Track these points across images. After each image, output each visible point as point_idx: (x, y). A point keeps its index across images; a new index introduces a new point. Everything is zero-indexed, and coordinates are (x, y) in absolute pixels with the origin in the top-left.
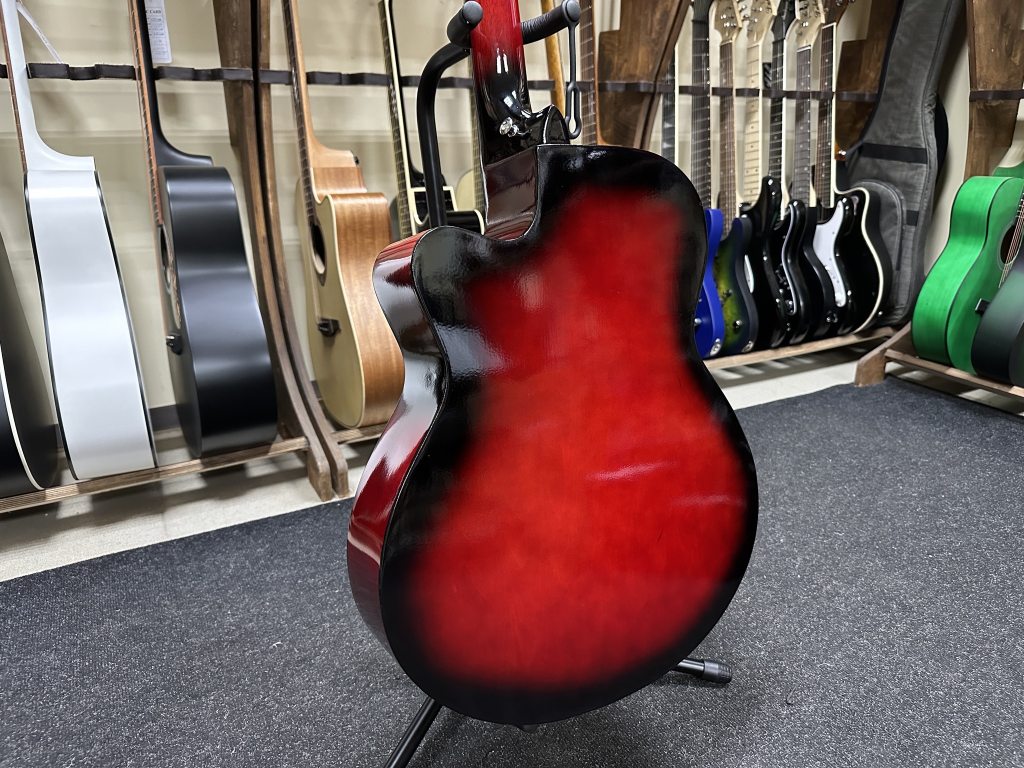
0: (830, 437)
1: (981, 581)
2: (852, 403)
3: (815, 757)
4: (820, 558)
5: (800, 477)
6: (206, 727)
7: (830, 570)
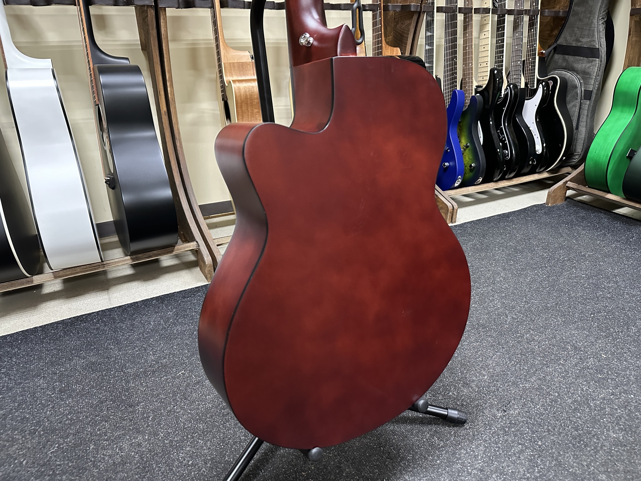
0: (530, 238)
1: (625, 331)
2: (544, 216)
3: (518, 443)
4: (523, 317)
5: (511, 265)
6: (138, 425)
7: (529, 324)
